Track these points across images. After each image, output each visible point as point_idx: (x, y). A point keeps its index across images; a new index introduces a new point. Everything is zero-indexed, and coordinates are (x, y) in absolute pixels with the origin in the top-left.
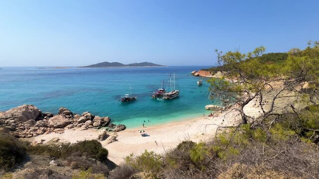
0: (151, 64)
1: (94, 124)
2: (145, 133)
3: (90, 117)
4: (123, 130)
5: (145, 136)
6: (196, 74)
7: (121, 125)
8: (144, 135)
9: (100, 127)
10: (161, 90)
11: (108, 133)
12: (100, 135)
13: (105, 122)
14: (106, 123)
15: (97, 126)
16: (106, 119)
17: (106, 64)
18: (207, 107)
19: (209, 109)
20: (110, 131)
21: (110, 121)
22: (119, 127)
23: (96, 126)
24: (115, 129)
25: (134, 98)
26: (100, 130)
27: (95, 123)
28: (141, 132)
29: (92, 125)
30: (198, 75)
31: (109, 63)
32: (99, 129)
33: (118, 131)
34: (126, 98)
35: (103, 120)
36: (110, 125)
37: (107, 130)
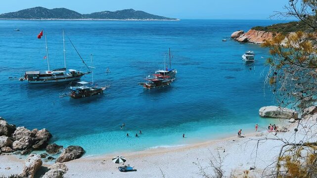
0: (142, 15)
1: (14, 144)
2: (126, 164)
3: (6, 130)
4: (78, 157)
5: (126, 171)
6: (242, 38)
7: (75, 148)
8: (125, 169)
9: (28, 150)
10: (162, 74)
11: (44, 164)
12: (29, 169)
13: (39, 140)
14: (41, 143)
15: (22, 149)
16: (41, 133)
17: (39, 13)
18: (264, 110)
19: (268, 116)
20: (50, 158)
21: (49, 138)
22: (71, 151)
23: (18, 149)
24: (61, 155)
25: (100, 91)
26: (29, 156)
27: (17, 142)
28: (117, 162)
29: (10, 145)
30: (246, 41)
31: (45, 9)
32: (25, 154)
33: (68, 160)
34: (80, 90)
35: (33, 135)
36: (49, 146)
37: (43, 156)
